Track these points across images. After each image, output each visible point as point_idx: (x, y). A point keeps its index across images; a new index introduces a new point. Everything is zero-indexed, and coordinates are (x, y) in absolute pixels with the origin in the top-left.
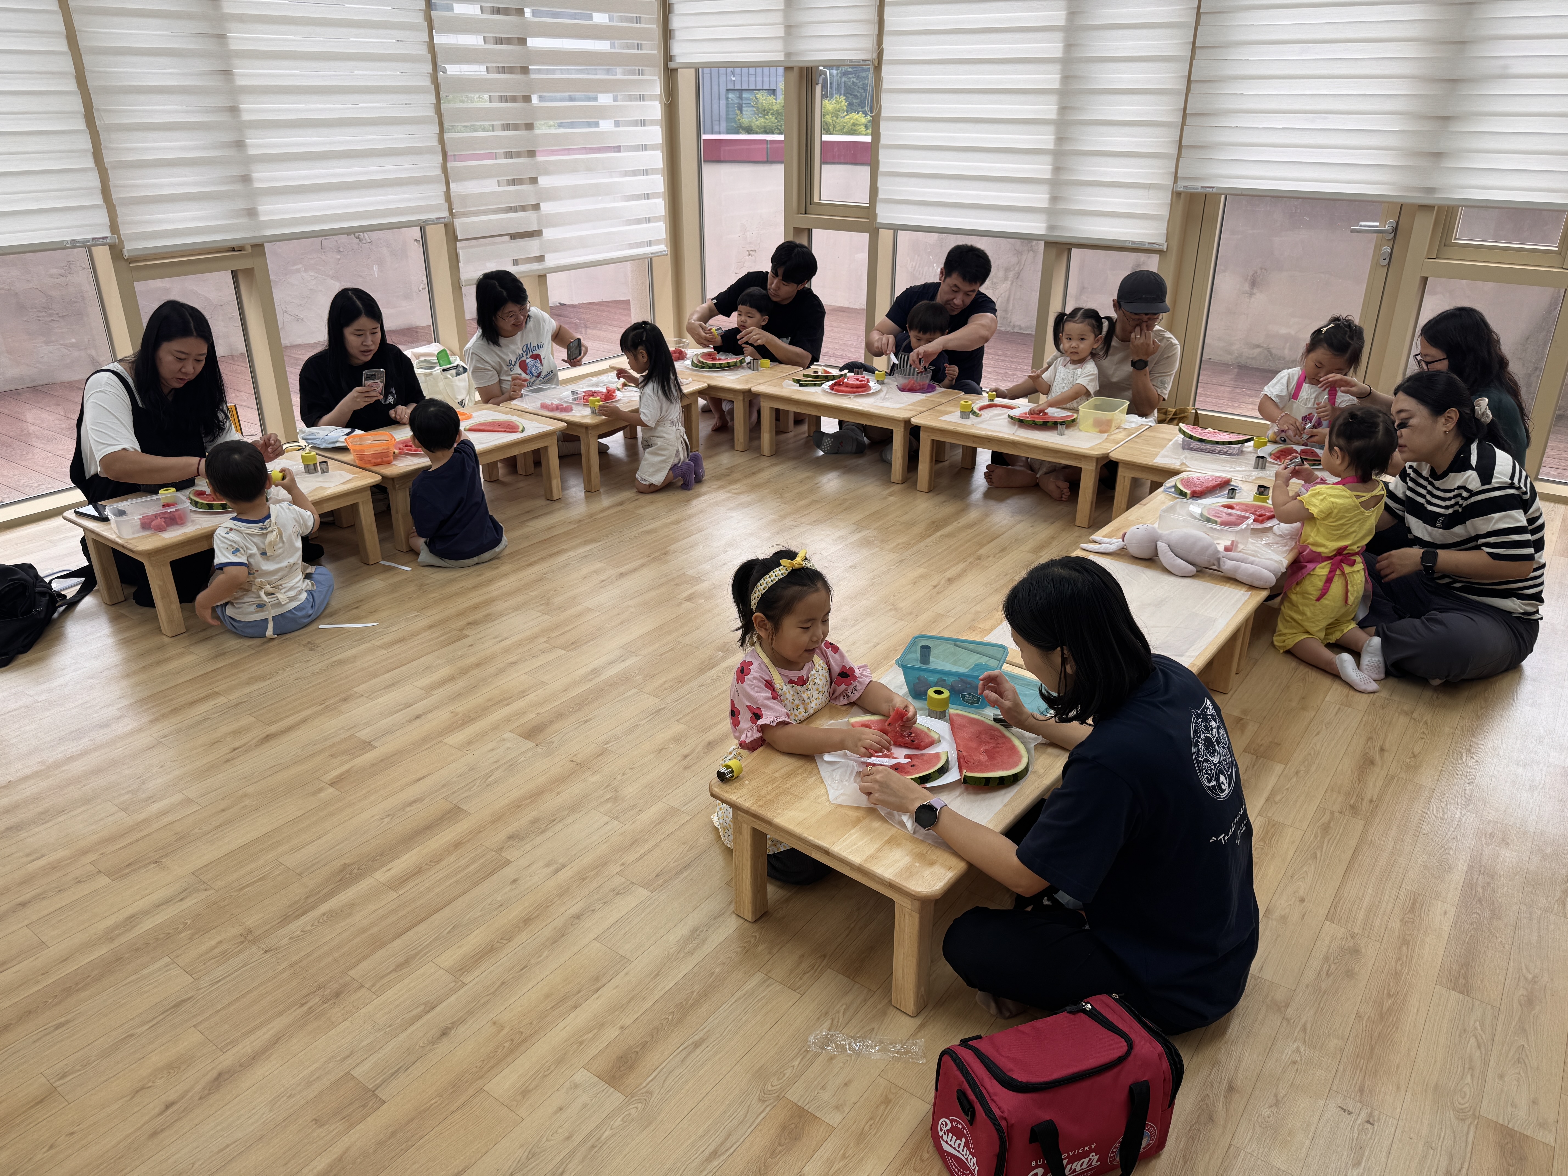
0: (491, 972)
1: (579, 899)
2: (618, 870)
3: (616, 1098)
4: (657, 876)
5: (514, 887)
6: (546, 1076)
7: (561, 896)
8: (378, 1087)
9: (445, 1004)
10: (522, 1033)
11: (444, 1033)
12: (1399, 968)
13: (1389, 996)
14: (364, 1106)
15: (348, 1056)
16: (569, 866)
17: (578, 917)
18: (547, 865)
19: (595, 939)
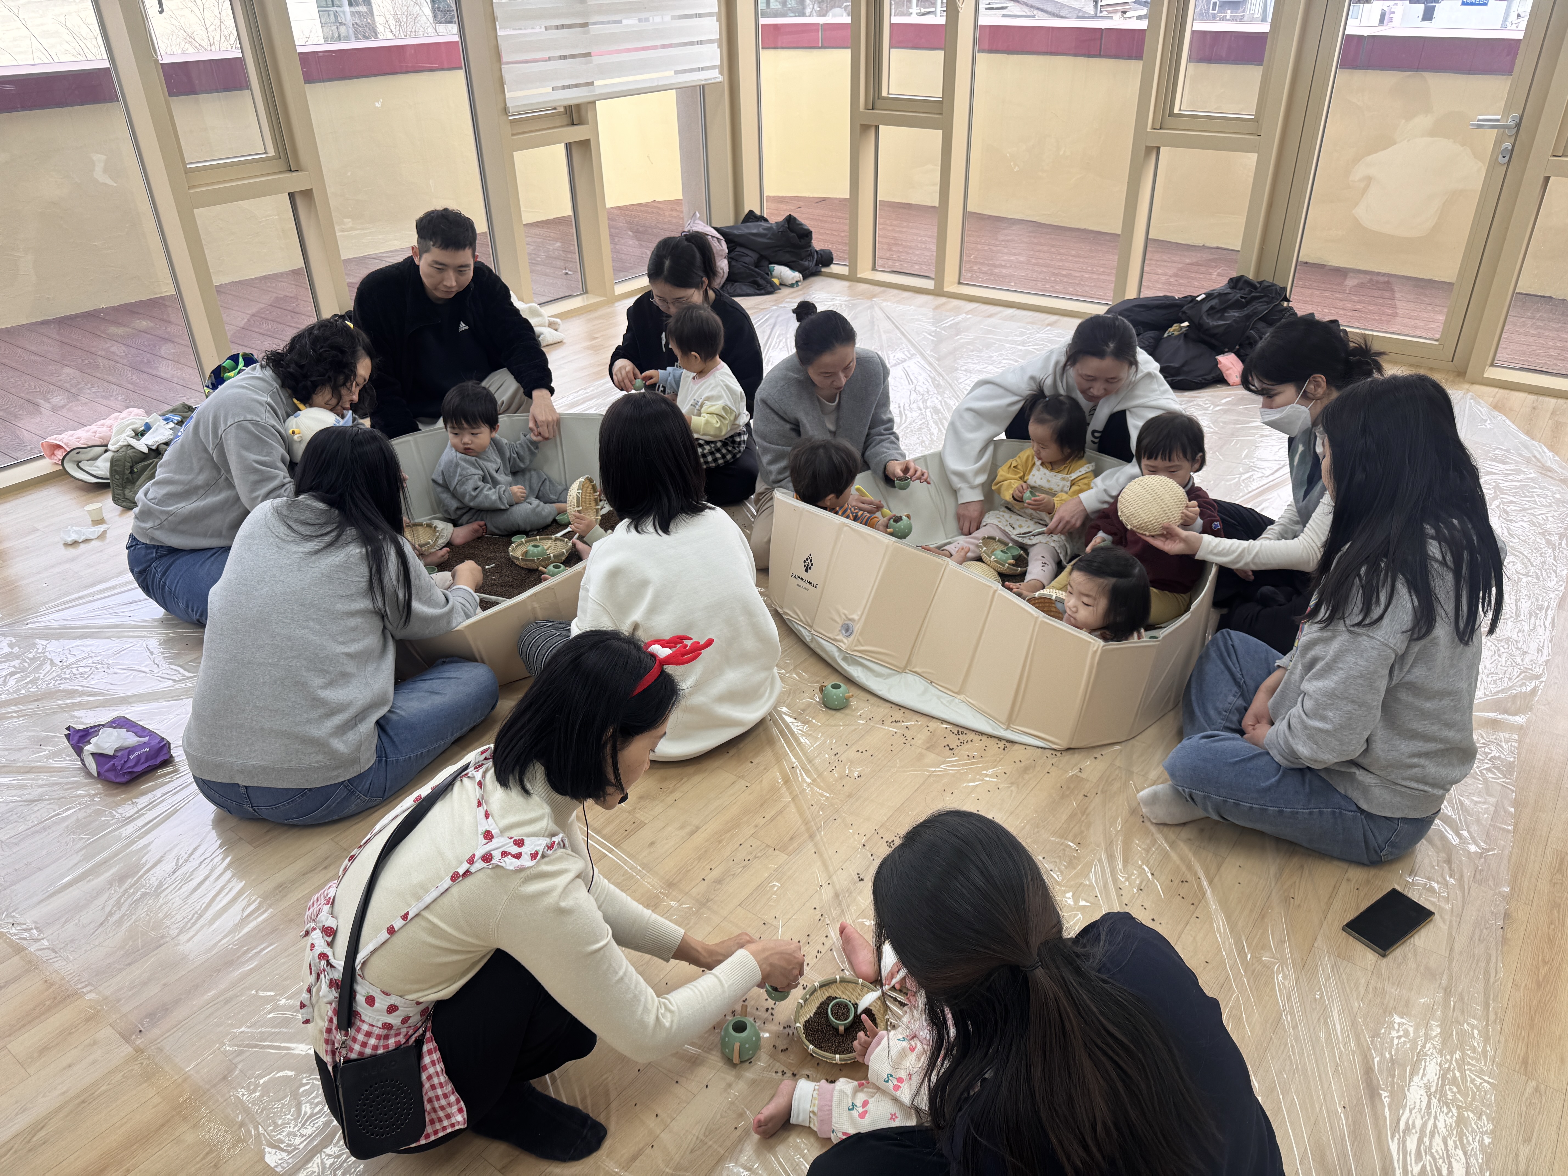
1: (718, 863)
2: (752, 832)
4: (792, 839)
5: (652, 850)
7: (699, 859)
12: (1552, 933)
13: (1545, 963)
16: (704, 828)
17: (719, 881)
18: (682, 827)
19: (739, 905)
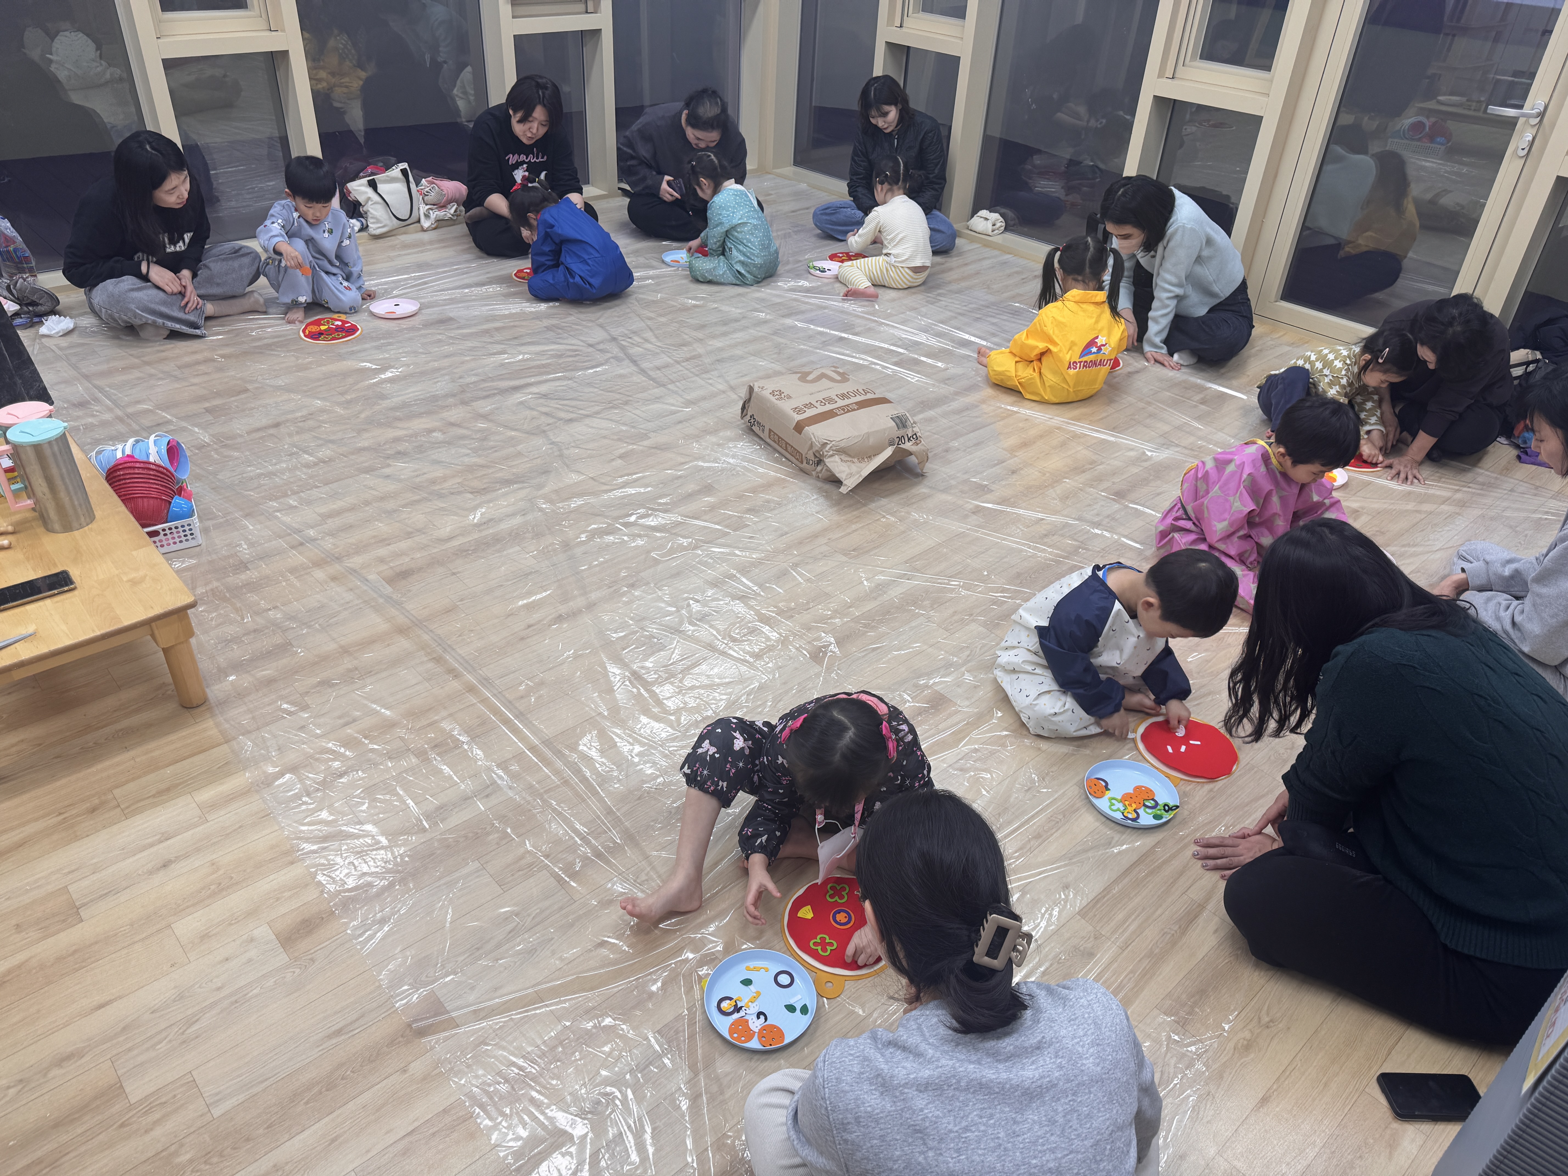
0: (236, 814)
3: (282, 958)
6: (232, 924)
8: (84, 905)
9: (179, 837)
10: (232, 878)
11: (164, 866)
14: (64, 921)
15: (73, 871)
